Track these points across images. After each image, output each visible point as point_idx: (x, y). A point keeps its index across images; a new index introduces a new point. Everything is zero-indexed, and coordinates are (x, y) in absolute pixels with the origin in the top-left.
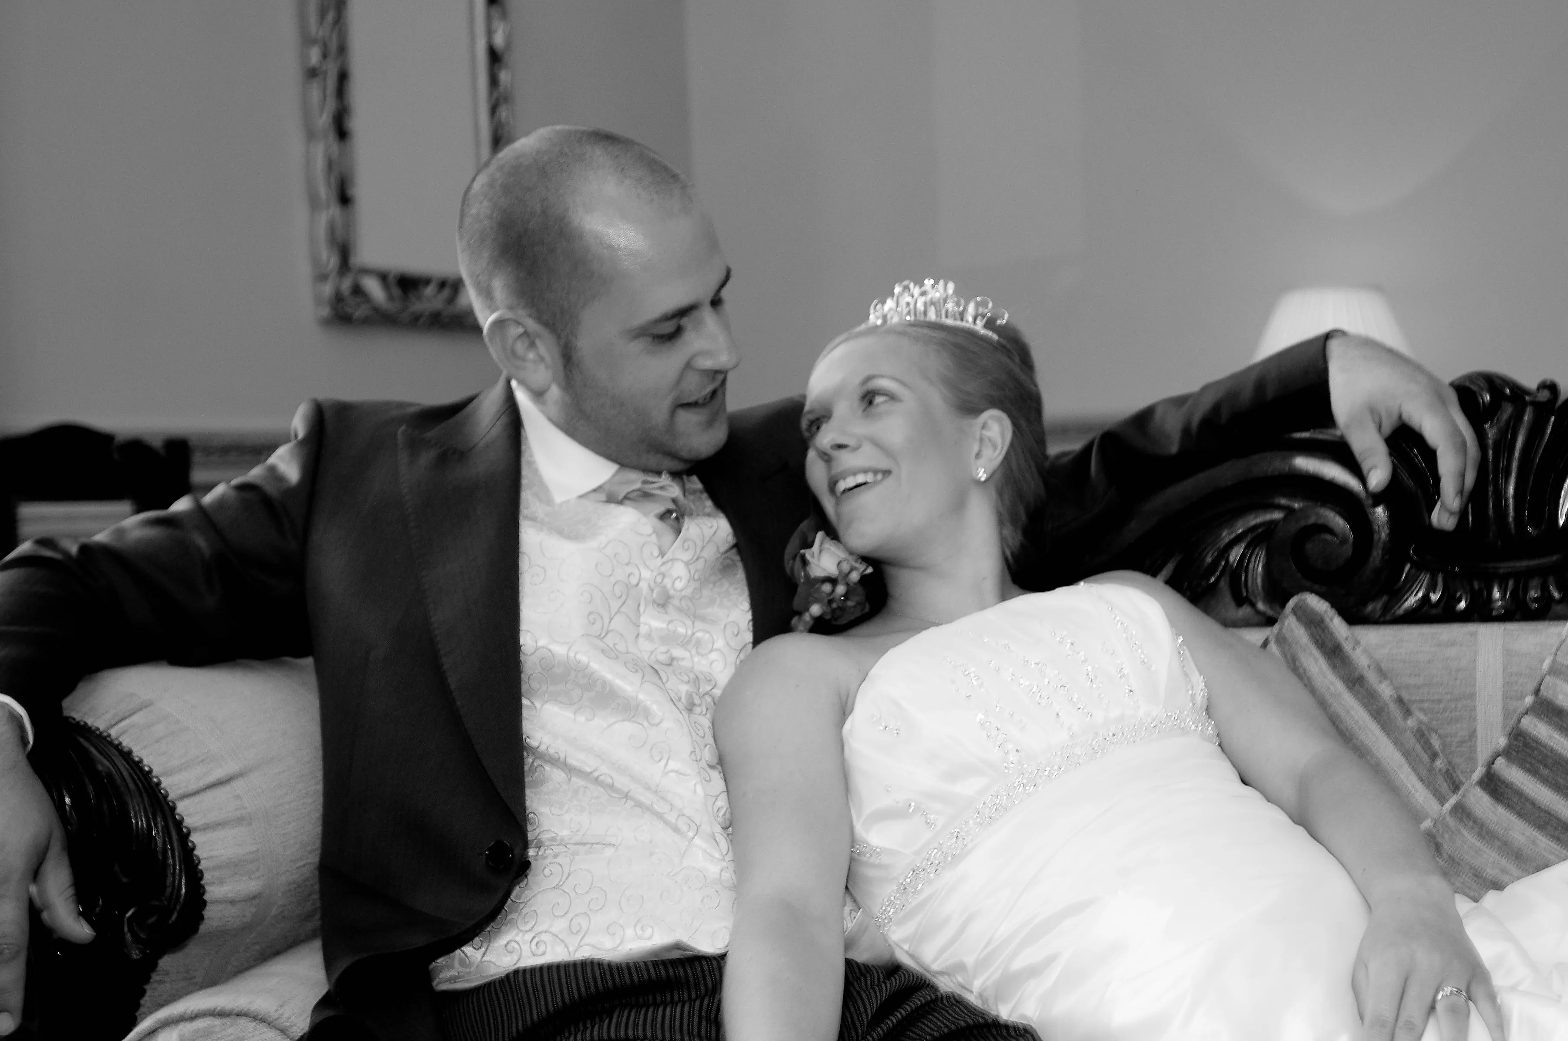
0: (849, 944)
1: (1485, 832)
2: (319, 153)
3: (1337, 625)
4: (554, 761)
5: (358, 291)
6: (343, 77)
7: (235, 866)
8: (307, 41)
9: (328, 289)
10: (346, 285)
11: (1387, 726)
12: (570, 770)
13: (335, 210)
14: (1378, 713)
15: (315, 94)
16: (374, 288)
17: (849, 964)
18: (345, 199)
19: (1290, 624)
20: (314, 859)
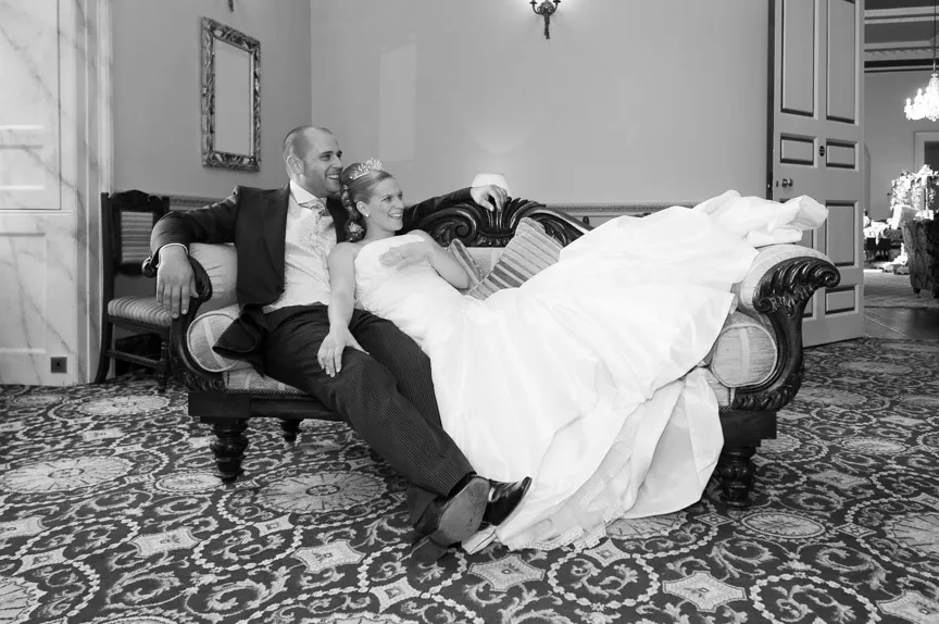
0: (355, 305)
1: (487, 287)
2: (205, 117)
3: (462, 245)
4: (291, 265)
5: (214, 158)
6: (213, 96)
7: (218, 285)
8: (203, 86)
9: (206, 157)
10: (211, 156)
11: (471, 267)
12: (294, 267)
13: (209, 135)
14: (469, 264)
15: (204, 101)
16: (218, 156)
17: (355, 310)
18: (212, 132)
19: (453, 245)
20: (235, 286)
